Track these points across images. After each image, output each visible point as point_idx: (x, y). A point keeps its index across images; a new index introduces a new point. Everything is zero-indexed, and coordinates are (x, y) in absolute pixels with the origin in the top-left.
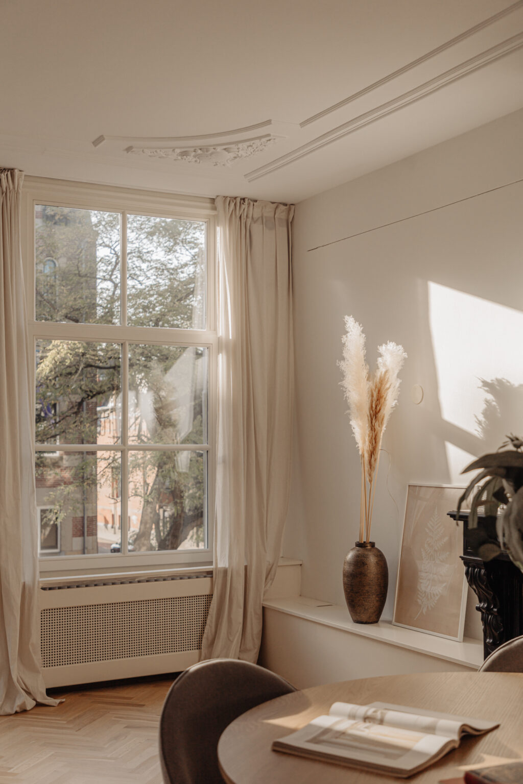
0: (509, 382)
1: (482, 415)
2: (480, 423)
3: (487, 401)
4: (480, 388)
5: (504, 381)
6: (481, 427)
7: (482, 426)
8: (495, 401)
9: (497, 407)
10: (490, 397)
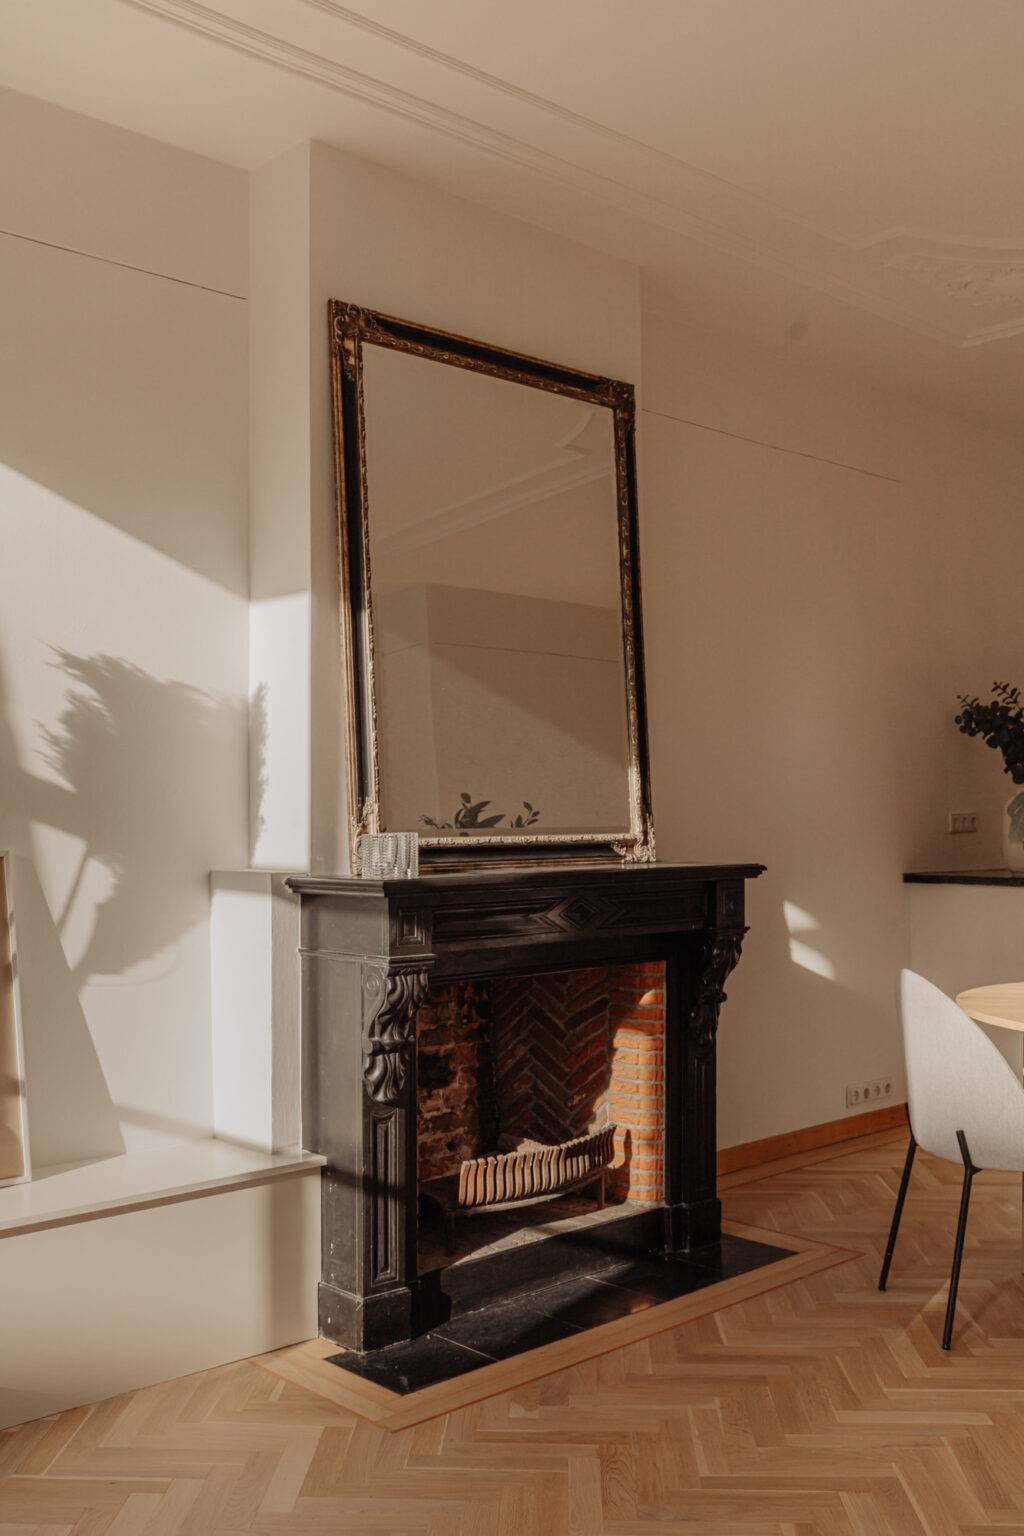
0: (140, 671)
1: (60, 725)
2: (55, 741)
3: (73, 698)
4: (57, 667)
5: (125, 664)
6: (57, 749)
7: (60, 747)
8: (101, 702)
9: (106, 713)
10: (85, 690)
